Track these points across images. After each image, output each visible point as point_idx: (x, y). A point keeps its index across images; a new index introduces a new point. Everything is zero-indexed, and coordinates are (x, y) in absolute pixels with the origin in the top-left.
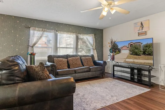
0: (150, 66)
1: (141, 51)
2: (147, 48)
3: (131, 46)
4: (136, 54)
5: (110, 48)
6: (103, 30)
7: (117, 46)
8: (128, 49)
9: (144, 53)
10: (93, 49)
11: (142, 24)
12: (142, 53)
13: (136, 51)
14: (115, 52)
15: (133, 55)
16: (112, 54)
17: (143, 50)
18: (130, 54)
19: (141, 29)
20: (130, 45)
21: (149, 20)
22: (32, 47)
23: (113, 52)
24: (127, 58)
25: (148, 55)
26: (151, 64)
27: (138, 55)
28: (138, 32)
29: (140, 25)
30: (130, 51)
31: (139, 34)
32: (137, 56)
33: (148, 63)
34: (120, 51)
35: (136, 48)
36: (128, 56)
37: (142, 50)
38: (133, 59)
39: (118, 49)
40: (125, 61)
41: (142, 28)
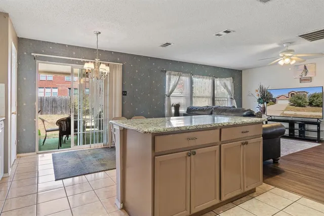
0: (318, 119)
1: (306, 102)
2: (315, 99)
3: (291, 96)
4: (300, 105)
5: (258, 98)
6: (241, 71)
7: (272, 95)
8: (288, 99)
9: (311, 104)
10: (231, 98)
11: (305, 67)
12: (308, 104)
13: (300, 101)
14: (267, 103)
15: (294, 107)
16: (262, 106)
17: (310, 100)
18: (291, 105)
19: (304, 74)
20: (290, 94)
21: (315, 64)
22: (169, 96)
23: (263, 103)
24: (285, 110)
25: (315, 106)
26: (320, 116)
27: (302, 106)
28: (300, 77)
29: (303, 68)
30: (290, 101)
31: (301, 80)
32: (301, 108)
33: (316, 116)
34: (274, 101)
35: (299, 98)
36: (287, 108)
37: (308, 101)
38: (295, 111)
39: (272, 99)
40: (283, 113)
41: (306, 73)
